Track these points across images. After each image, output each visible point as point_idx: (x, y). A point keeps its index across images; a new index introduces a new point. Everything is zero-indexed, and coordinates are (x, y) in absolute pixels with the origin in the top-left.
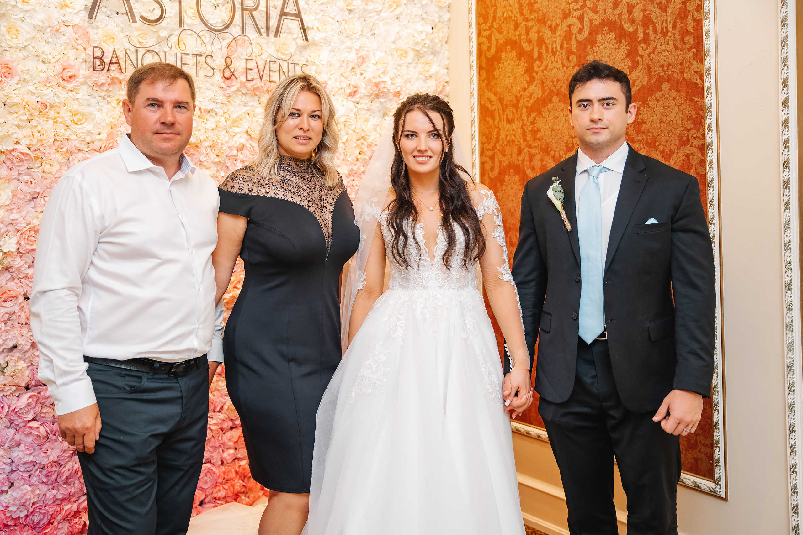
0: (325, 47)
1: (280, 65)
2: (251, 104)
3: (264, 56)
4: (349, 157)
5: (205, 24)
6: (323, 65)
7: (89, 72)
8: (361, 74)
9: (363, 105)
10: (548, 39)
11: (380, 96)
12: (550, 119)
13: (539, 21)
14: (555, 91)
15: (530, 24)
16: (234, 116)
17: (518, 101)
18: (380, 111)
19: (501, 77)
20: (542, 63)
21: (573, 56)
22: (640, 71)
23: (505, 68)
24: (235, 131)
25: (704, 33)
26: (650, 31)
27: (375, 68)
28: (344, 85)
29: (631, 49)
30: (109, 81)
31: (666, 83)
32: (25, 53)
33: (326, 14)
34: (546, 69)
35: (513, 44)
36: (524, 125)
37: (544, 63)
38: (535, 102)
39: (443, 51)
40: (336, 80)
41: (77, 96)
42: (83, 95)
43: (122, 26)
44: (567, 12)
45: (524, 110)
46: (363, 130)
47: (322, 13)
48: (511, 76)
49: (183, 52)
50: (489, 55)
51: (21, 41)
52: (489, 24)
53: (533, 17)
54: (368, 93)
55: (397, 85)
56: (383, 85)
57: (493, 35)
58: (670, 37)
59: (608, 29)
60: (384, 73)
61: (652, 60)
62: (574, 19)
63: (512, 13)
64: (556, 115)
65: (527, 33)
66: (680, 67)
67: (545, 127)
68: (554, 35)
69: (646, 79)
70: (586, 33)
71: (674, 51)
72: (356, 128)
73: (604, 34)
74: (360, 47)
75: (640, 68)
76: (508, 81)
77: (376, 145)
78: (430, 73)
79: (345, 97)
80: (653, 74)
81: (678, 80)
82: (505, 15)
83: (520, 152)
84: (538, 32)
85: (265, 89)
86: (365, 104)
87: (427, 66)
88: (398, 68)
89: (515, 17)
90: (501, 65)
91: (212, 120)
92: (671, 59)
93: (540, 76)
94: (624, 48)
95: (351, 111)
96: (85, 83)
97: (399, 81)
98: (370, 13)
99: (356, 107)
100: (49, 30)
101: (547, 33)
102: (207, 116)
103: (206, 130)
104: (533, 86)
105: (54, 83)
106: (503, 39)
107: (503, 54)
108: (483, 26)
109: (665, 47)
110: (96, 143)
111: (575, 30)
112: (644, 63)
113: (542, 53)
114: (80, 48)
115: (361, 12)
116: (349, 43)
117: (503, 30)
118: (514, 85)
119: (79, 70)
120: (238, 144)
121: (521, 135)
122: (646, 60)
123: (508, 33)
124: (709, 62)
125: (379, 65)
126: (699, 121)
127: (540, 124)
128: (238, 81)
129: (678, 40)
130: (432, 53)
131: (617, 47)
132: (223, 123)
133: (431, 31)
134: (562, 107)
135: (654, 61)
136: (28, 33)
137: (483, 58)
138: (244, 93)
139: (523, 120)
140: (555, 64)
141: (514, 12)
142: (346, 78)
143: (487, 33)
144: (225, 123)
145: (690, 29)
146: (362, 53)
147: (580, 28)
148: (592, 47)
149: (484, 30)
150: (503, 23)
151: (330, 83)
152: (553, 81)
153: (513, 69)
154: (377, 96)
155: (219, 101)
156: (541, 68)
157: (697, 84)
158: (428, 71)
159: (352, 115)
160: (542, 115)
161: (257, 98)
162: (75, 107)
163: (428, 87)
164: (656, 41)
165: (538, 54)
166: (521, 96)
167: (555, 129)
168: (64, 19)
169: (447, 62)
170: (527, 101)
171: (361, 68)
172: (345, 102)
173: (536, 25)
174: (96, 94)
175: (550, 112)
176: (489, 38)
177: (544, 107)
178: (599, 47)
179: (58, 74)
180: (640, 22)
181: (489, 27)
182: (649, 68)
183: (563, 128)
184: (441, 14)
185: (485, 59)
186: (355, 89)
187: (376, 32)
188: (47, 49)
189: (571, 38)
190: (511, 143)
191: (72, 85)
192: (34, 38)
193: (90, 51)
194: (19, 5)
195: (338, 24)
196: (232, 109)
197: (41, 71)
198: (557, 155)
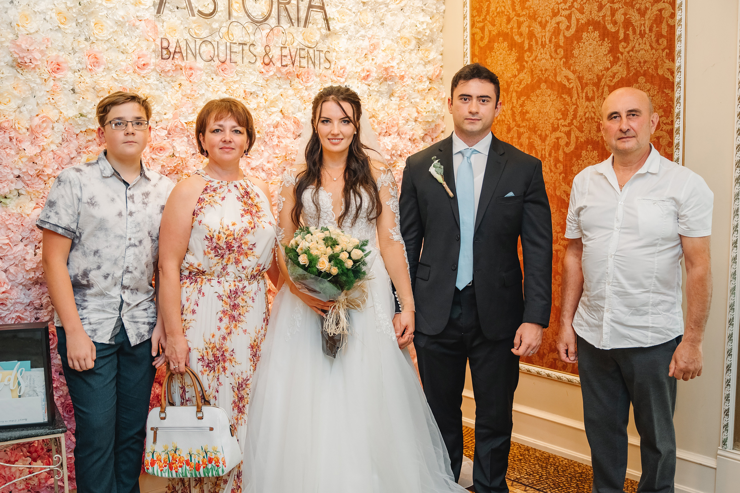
0: (343, 35)
2: (284, 86)
6: (342, 51)
7: (157, 60)
8: (373, 59)
9: (374, 87)
10: (538, 33)
11: (388, 80)
12: (538, 103)
13: (530, 17)
14: (543, 79)
15: (521, 19)
16: (272, 97)
18: (387, 93)
19: (493, 64)
20: (532, 53)
21: (560, 49)
22: (620, 66)
23: (497, 57)
24: (272, 111)
25: (676, 37)
26: (630, 32)
27: (384, 54)
28: (359, 70)
29: (612, 46)
30: (174, 68)
31: (642, 77)
32: (108, 45)
33: (344, 6)
34: (535, 59)
35: (506, 36)
36: (513, 107)
37: (534, 54)
38: (524, 87)
39: (439, 39)
40: (352, 65)
41: (149, 81)
42: (154, 80)
43: (182, 19)
44: (556, 11)
45: (514, 94)
46: (374, 110)
47: (341, 5)
48: (502, 63)
50: (482, 44)
51: (105, 35)
52: (482, 17)
53: (524, 13)
54: (378, 76)
55: (402, 69)
56: (391, 70)
57: (486, 27)
58: (647, 38)
59: (593, 28)
60: (392, 59)
61: (631, 57)
62: (563, 18)
63: (505, 9)
64: (544, 100)
65: (519, 27)
66: (654, 64)
67: (533, 110)
68: (544, 31)
69: (625, 73)
70: (573, 30)
71: (650, 50)
72: (368, 107)
73: (589, 32)
74: (372, 35)
75: (620, 63)
76: (500, 68)
77: (385, 123)
78: (429, 59)
79: (360, 80)
80: (632, 69)
81: (653, 75)
82: (498, 10)
83: (509, 130)
84: (529, 27)
85: (296, 73)
86: (376, 86)
87: (427, 53)
88: (402, 54)
89: (508, 12)
90: (493, 54)
91: (254, 101)
92: (647, 57)
93: (530, 65)
94: (607, 45)
95: (365, 92)
96: (154, 70)
97: (403, 66)
98: (380, 5)
99: (369, 89)
100: (127, 25)
101: (537, 28)
102: (250, 98)
104: (523, 73)
105: (131, 71)
106: (496, 31)
107: (496, 44)
108: (477, 19)
109: (642, 46)
110: (163, 121)
111: (563, 27)
112: (623, 59)
113: (532, 45)
114: (151, 39)
115: (373, 4)
116: (363, 32)
117: (496, 23)
118: (505, 72)
119: (150, 59)
120: (275, 122)
121: (510, 116)
122: (626, 56)
123: (501, 26)
124: (679, 62)
125: (387, 52)
126: (669, 109)
127: (529, 106)
128: (275, 67)
129: (654, 41)
130: (430, 41)
131: (600, 44)
132: (263, 104)
133: (430, 21)
134: (549, 93)
135: (632, 58)
136: (112, 27)
137: (476, 47)
138: (279, 76)
139: (513, 103)
140: (543, 56)
141: (507, 8)
142: (360, 63)
143: (481, 25)
144: (265, 104)
145: (664, 33)
146: (374, 41)
147: (568, 26)
148: (578, 43)
149: (478, 22)
150: (496, 16)
151: (348, 67)
152: (541, 70)
153: (504, 58)
154: (386, 79)
155: (260, 85)
156: (531, 59)
157: (669, 79)
158: (427, 57)
159: (366, 96)
160: (530, 99)
161: (290, 82)
162: (147, 91)
163: (427, 71)
164: (635, 41)
165: (529, 46)
166: (512, 82)
167: (542, 111)
168: (138, 14)
169: (442, 49)
170: (517, 86)
171: (373, 54)
172: (359, 85)
173: (527, 20)
174: (163, 80)
175: (538, 96)
176: (482, 29)
177: (533, 92)
178: (584, 43)
179: (135, 63)
180: (621, 24)
181: (483, 19)
182: (628, 63)
183: (550, 111)
184: (438, 6)
185: (478, 48)
186: (368, 73)
187: (385, 22)
188: (125, 40)
189: (559, 34)
190: (501, 123)
191: (145, 72)
192: (115, 32)
193: (158, 42)
194: (104, 3)
195: (354, 15)
196: (270, 91)
197: (121, 61)
198: (543, 134)
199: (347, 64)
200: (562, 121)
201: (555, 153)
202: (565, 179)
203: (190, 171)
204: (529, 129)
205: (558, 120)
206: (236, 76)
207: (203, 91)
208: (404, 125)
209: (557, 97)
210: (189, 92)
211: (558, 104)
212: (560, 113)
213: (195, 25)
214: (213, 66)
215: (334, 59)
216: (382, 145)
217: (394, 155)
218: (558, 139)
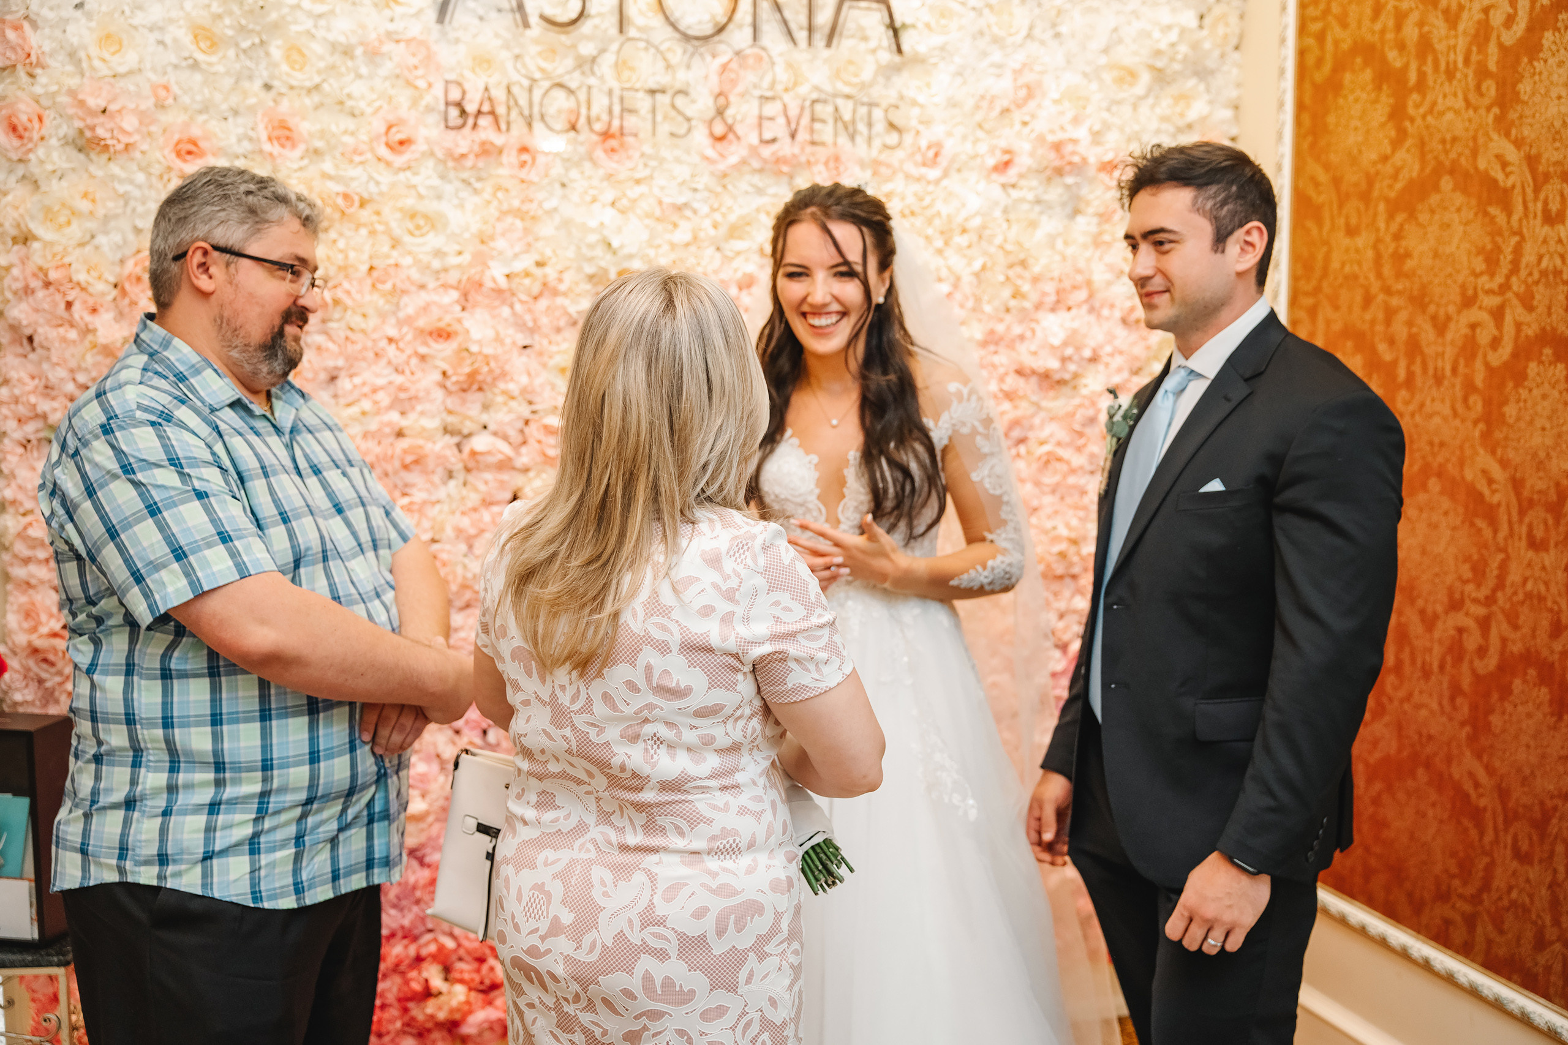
0: (940, 65)
1: (836, 109)
2: (770, 191)
3: (804, 89)
4: (989, 302)
5: (674, 26)
6: (936, 105)
7: (434, 131)
8: (1024, 123)
9: (1026, 190)
10: (1440, 40)
11: (1063, 172)
12: (1433, 231)
14: (1447, 163)
15: (1405, 5)
16: (733, 218)
17: (1370, 184)
18: (1063, 205)
19: (1340, 129)
20: (1424, 97)
21: (1489, 81)
23: (1350, 108)
24: (735, 248)
27: (1055, 109)
28: (982, 148)
30: (476, 148)
32: (316, 98)
34: (1431, 111)
35: (1368, 52)
36: (1378, 240)
37: (1428, 98)
38: (1404, 188)
39: (1225, 68)
40: (964, 137)
41: (415, 180)
42: (427, 178)
43: (507, 36)
45: (1382, 207)
46: (1022, 246)
48: (1359, 125)
49: (627, 85)
50: (1319, 77)
51: (309, 75)
52: (1322, 6)
54: (1039, 164)
55: (1106, 147)
56: (1071, 148)
57: (1328, 32)
60: (1076, 120)
64: (1446, 220)
65: (1398, 27)
67: (1421, 248)
68: (1453, 33)
70: (1520, 27)
72: (1005, 240)
73: (1558, 29)
74: (1024, 64)
76: (1353, 139)
77: (1052, 279)
78: (1189, 119)
79: (981, 173)
83: (1367, 301)
84: (1421, 24)
85: (802, 159)
86: (1031, 189)
87: (1182, 103)
88: (1113, 109)
90: (1341, 101)
91: (683, 225)
93: (1419, 127)
95: (997, 205)
97: (1108, 138)
99: (1008, 195)
100: (360, 51)
101: (1438, 26)
102: (675, 217)
103: (673, 246)
104: (1403, 150)
105: (369, 156)
106: (1349, 41)
107: (1347, 75)
108: (1311, 11)
110: (450, 271)
111: (1497, 18)
113: (1425, 73)
114: (422, 84)
116: (997, 56)
117: (1349, 20)
118: (1363, 149)
119: (418, 128)
120: (739, 275)
121: (1371, 265)
123: (1359, 28)
125: (1065, 103)
127: (1412, 239)
128: (743, 143)
130: (1193, 75)
132: (708, 231)
133: (1196, 23)
134: (1458, 203)
136: (321, 58)
137: (1307, 85)
138: (756, 168)
139: (1378, 229)
140: (1450, 102)
142: (988, 133)
143: (1318, 26)
144: (714, 232)
146: (1027, 78)
147: (1509, 15)
148: (1530, 62)
149: (1312, 20)
151: (950, 143)
152: (1443, 141)
153: (1364, 111)
154: (1058, 172)
155: (700, 186)
156: (1422, 110)
158: (1182, 114)
159: (998, 213)
160: (1416, 219)
161: (785, 179)
162: (410, 202)
165: (1418, 75)
166: (1377, 173)
167: (1440, 252)
168: (392, 27)
169: (1234, 94)
170: (1389, 185)
171: (1025, 110)
172: (980, 185)
173: (1417, 8)
174: (450, 176)
175: (1433, 212)
176: (1321, 38)
177: (1423, 200)
178: (1546, 61)
179: (379, 137)
181: (1323, 12)
183: (1458, 252)
185: (1310, 87)
186: (1006, 157)
187: (1063, 29)
188: (357, 88)
189: (1487, 40)
190: (1351, 281)
191: (406, 157)
192: (333, 67)
193: (438, 91)
194: (306, 4)
195: (972, 14)
196: (728, 201)
197: (345, 132)
198: (1442, 312)
199: (949, 134)
200: (1485, 278)
201: (1467, 366)
202: (1486, 435)
203: (512, 387)
204: (1412, 299)
205: (1477, 275)
206: (641, 166)
207: (553, 203)
208: (1109, 284)
209: (1476, 214)
210: (516, 203)
211: (1478, 233)
212: (1480, 258)
213: (538, 48)
214: (582, 144)
215: (914, 123)
216: (1039, 334)
217: (1070, 359)
218: (1473, 327)
